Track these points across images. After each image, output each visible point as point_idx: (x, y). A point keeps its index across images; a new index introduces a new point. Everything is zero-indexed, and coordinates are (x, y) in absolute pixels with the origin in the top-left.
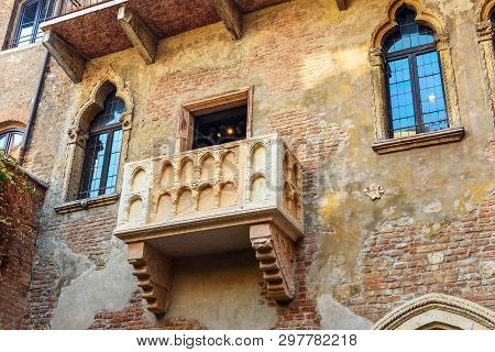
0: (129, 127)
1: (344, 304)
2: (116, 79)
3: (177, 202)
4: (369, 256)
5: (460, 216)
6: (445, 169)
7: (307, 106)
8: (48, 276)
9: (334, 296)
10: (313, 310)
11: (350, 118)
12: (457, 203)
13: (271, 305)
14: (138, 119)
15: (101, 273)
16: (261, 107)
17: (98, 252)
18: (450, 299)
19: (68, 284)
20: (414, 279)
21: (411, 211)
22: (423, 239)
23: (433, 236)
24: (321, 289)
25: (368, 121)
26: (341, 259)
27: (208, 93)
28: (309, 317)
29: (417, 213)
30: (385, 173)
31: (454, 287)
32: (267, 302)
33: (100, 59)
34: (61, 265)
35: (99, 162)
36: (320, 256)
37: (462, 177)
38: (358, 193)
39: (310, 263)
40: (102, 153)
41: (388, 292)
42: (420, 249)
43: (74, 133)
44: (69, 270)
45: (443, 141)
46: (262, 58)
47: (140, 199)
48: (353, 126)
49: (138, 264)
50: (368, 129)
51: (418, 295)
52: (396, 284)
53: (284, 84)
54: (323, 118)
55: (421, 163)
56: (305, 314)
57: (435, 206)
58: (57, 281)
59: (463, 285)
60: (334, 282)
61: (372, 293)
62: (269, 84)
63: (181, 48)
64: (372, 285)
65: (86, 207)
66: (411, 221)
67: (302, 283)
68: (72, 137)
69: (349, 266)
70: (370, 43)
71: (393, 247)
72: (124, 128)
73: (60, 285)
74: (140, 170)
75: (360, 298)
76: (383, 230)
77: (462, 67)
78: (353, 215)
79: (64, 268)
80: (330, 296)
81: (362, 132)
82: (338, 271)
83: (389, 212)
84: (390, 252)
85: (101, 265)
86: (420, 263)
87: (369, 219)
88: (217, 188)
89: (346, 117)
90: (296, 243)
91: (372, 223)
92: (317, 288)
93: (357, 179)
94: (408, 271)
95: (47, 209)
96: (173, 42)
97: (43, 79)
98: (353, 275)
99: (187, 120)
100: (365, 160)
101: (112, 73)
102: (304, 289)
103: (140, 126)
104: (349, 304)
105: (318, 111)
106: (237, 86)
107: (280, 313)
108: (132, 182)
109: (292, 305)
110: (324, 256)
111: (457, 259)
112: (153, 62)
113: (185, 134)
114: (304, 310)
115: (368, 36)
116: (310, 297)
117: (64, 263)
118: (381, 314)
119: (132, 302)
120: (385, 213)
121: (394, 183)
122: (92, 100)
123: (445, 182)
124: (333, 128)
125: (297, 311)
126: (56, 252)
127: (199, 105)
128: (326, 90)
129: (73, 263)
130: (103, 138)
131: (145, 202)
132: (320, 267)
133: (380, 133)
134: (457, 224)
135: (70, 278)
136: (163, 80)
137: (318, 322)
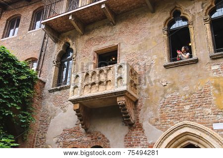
0: (75, 59)
1: (153, 125)
2: (70, 41)
3: (91, 88)
4: (162, 107)
5: (196, 92)
6: (191, 73)
7: (140, 50)
8: (46, 115)
9: (149, 122)
10: (141, 127)
11: (155, 54)
12: (195, 87)
13: (126, 125)
14: (78, 56)
15: (65, 114)
16: (123, 51)
17: (64, 106)
18: (192, 123)
19: (53, 118)
20: (179, 115)
21: (178, 90)
22: (182, 101)
23: (186, 99)
24: (145, 120)
25: (162, 56)
26: (152, 108)
27: (103, 46)
28: (140, 130)
29: (180, 91)
30: (168, 75)
31: (193, 118)
33: (64, 34)
34: (51, 111)
35: (65, 72)
36: (144, 107)
37: (197, 77)
38: (158, 83)
39: (140, 110)
40: (65, 69)
41: (169, 120)
42: (181, 104)
43: (55, 62)
45: (190, 63)
46: (123, 32)
47: (77, 87)
48: (156, 58)
49: (77, 111)
50: (162, 59)
51: (180, 122)
52: (172, 117)
53: (131, 42)
54: (146, 55)
55: (182, 72)
57: (187, 88)
58: (49, 117)
59: (197, 118)
60: (149, 117)
61: (163, 121)
62: (126, 42)
63: (93, 29)
64: (163, 118)
65: (60, 90)
66: (178, 94)
67: (138, 117)
68: (54, 64)
69: (155, 111)
70: (163, 26)
71: (171, 104)
72: (73, 60)
73: (51, 118)
74: (77, 76)
75: (159, 123)
76: (167, 97)
77: (198, 34)
78: (156, 91)
81: (160, 60)
82: (151, 113)
83: (169, 90)
84: (170, 105)
85: (65, 111)
86: (181, 109)
87: (162, 93)
88: (105, 83)
90: (136, 102)
91: (163, 95)
92: (143, 119)
93: (158, 78)
94: (177, 112)
95: (46, 91)
96: (91, 27)
97: (44, 41)
98: (156, 114)
99: (96, 56)
100: (161, 71)
101: (69, 39)
102: (138, 120)
103: (79, 59)
104: (155, 125)
105: (144, 52)
107: (129, 128)
108: (75, 81)
109: (134, 126)
110: (146, 107)
111: (195, 108)
112: (83, 34)
113: (95, 62)
114: (138, 127)
115: (162, 23)
116: (140, 122)
118: (167, 128)
119: (76, 125)
120: (168, 91)
121: (172, 79)
122: (61, 49)
123: (190, 79)
124: (149, 59)
125: (135, 128)
126: (49, 106)
127: (100, 51)
128: (147, 44)
129: (55, 110)
130: (66, 63)
131: (79, 88)
132: (144, 111)
133: (166, 60)
134: (195, 95)
135: (54, 116)
136: (87, 41)
137: (143, 132)
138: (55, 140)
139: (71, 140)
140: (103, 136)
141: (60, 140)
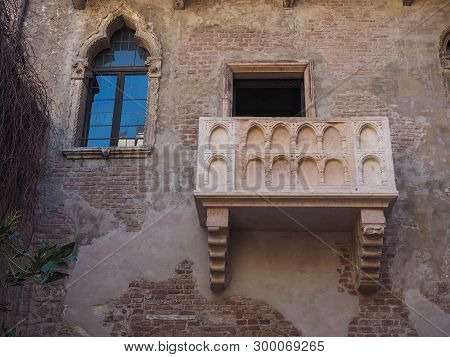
0: (159, 74)
1: (432, 301)
7: (376, 94)
8: (58, 230)
9: (421, 292)
10: (399, 303)
11: (424, 115)
13: (353, 293)
15: (134, 236)
16: (324, 85)
17: (129, 210)
19: (89, 243)
24: (408, 284)
26: (427, 255)
27: (258, 57)
32: (346, 290)
34: (76, 219)
36: (403, 250)
38: (440, 192)
39: (393, 256)
43: (81, 67)
44: (88, 227)
46: (319, 33)
47: (223, 160)
48: (428, 124)
53: (347, 66)
54: (395, 110)
56: (392, 307)
58: (71, 237)
60: (421, 277)
62: (330, 62)
65: (109, 157)
67: (386, 275)
68: (79, 72)
69: (436, 263)
70: (439, 47)
72: (150, 75)
73: (77, 243)
74: (218, 127)
78: (436, 212)
79: (81, 223)
80: (417, 292)
81: (438, 131)
82: (425, 267)
85: (133, 226)
88: (321, 164)
89: (421, 114)
92: (403, 282)
93: (437, 177)
98: (440, 272)
99: (232, 82)
102: (389, 281)
103: (172, 76)
104: (439, 302)
105: (389, 102)
106: (291, 56)
107: (362, 302)
108: (209, 139)
110: (408, 251)
112: (184, 8)
114: (390, 302)
115: (437, 38)
116: (395, 289)
117: (81, 217)
119: (179, 272)
122: (102, 34)
124: (407, 122)
125: (382, 302)
126: (68, 203)
127: (246, 68)
128: (396, 83)
129: (93, 219)
132: (405, 261)
135: (91, 237)
136: (197, 30)
137: (405, 316)
138: (100, 312)
139: (164, 317)
140: (279, 316)
141: (118, 313)
